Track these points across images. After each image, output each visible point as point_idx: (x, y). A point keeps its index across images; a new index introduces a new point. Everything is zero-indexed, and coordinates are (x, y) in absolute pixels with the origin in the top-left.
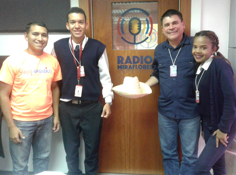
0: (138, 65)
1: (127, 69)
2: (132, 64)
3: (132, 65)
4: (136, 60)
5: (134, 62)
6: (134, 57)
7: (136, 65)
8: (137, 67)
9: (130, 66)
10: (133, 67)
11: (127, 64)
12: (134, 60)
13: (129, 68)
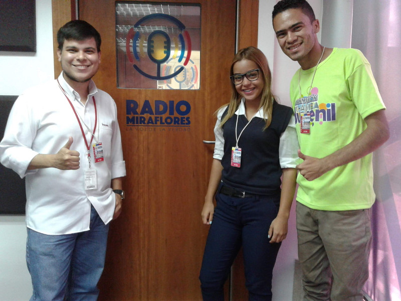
0: (164, 116)
1: (144, 123)
2: (153, 114)
3: (153, 117)
4: (161, 108)
5: (158, 112)
6: (158, 103)
7: (161, 118)
8: (164, 121)
9: (150, 118)
10: (156, 121)
11: (145, 115)
12: (157, 107)
13: (148, 123)
